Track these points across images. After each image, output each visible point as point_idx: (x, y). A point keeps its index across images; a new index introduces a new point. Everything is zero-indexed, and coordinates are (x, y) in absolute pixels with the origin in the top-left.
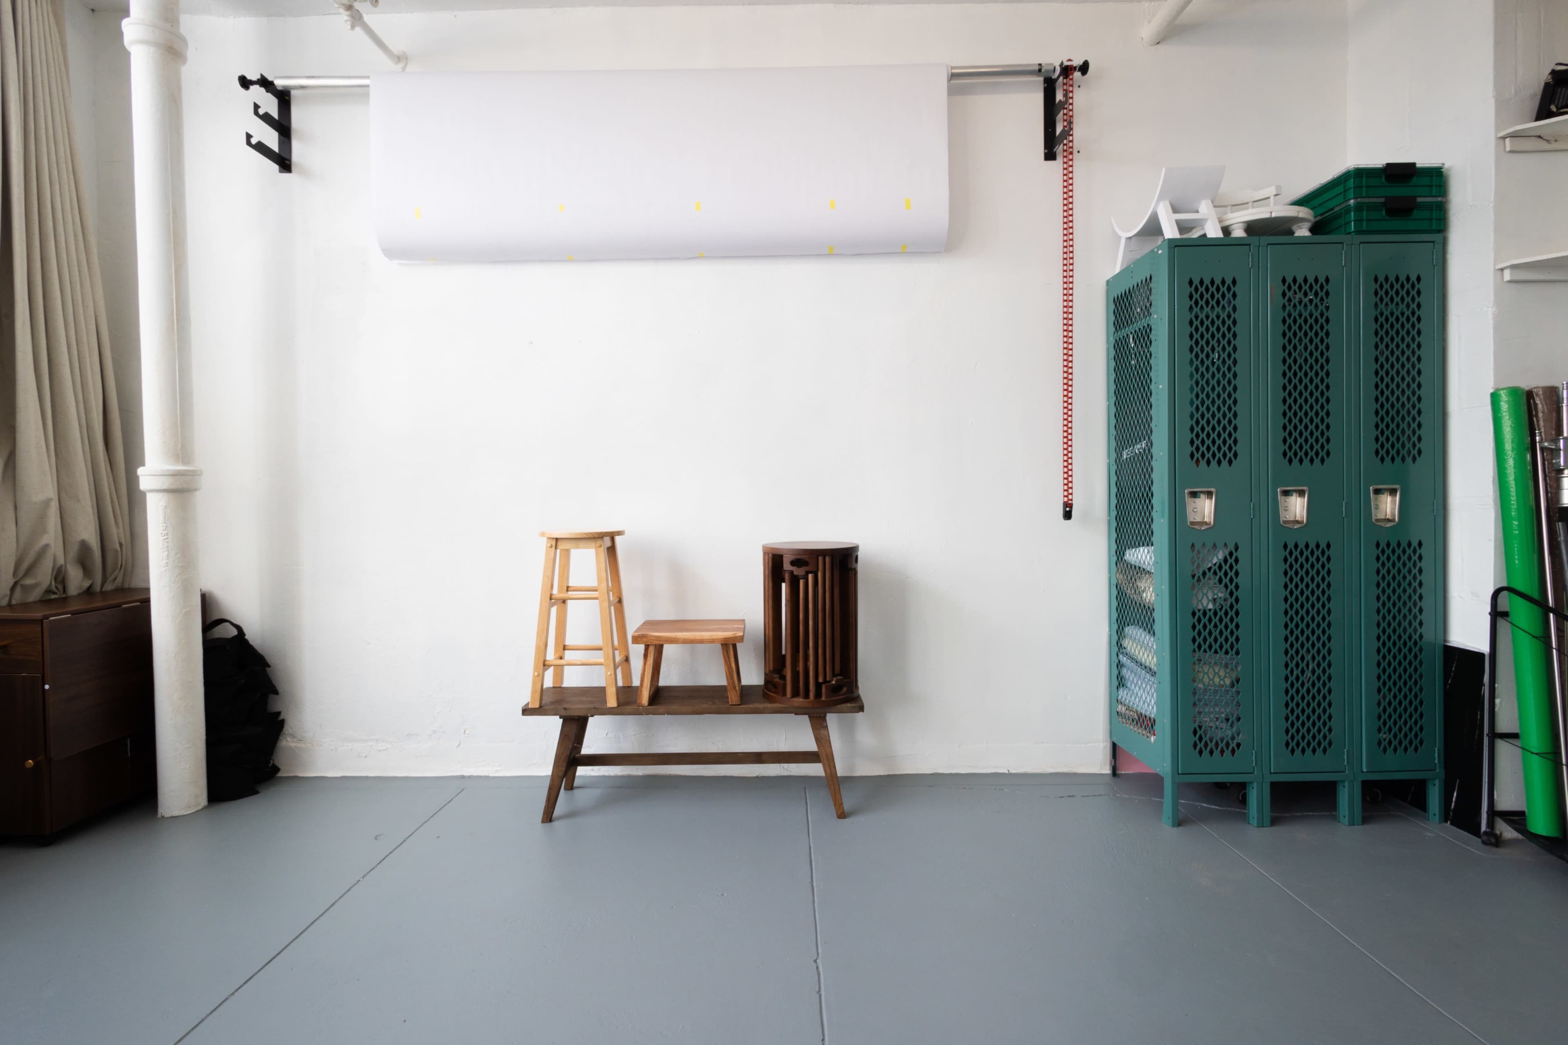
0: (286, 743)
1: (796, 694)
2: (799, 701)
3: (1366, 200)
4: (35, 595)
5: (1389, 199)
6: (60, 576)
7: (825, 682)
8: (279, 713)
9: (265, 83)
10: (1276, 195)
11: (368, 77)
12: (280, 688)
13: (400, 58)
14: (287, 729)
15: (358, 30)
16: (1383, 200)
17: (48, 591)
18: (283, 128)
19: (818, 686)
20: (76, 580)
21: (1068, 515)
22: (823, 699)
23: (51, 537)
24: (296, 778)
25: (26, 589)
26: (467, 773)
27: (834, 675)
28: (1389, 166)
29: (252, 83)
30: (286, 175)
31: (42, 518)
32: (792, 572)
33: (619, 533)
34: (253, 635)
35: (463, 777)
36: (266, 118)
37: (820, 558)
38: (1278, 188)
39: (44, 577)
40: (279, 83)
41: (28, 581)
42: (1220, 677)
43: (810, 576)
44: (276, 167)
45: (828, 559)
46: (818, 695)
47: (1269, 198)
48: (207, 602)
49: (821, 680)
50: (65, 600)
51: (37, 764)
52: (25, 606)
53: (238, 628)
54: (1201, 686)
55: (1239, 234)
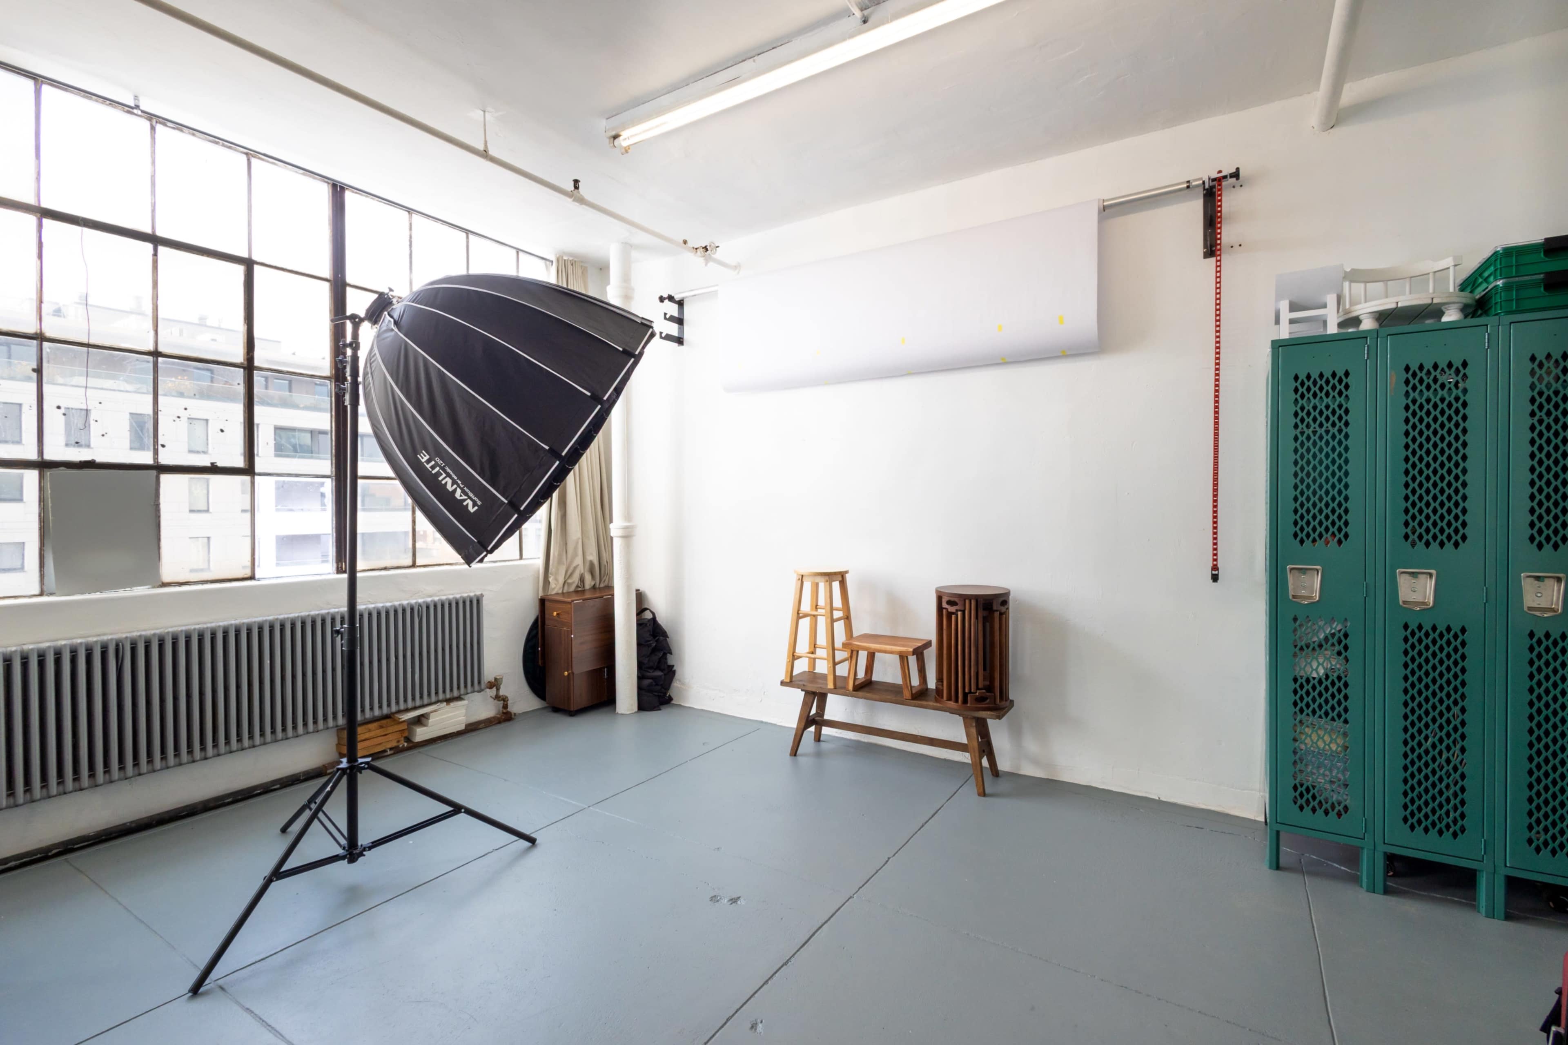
0: (675, 684)
1: (949, 699)
2: (951, 704)
3: (1517, 279)
4: (572, 588)
5: (1548, 275)
6: (582, 579)
7: (970, 692)
8: (673, 666)
9: (671, 298)
10: (1455, 265)
11: (717, 285)
12: (674, 651)
13: (737, 267)
14: (677, 676)
15: (711, 264)
16: (1542, 276)
17: (578, 586)
18: (680, 321)
19: (965, 695)
20: (589, 582)
21: (1215, 578)
22: (969, 705)
23: (579, 561)
24: (680, 705)
25: (569, 584)
26: (764, 720)
27: (978, 688)
28: (1548, 240)
29: (665, 299)
30: (681, 347)
31: (576, 548)
32: (946, 609)
34: (660, 620)
35: (762, 722)
36: (672, 319)
37: (967, 602)
38: (1455, 258)
39: (575, 579)
40: (677, 297)
41: (570, 581)
42: (1324, 742)
43: (959, 613)
44: (676, 345)
45: (973, 602)
46: (965, 701)
47: (1448, 268)
48: (640, 597)
49: (967, 691)
50: (583, 591)
51: (569, 674)
52: (568, 593)
53: (653, 614)
54: (1303, 747)
55: (1367, 324)
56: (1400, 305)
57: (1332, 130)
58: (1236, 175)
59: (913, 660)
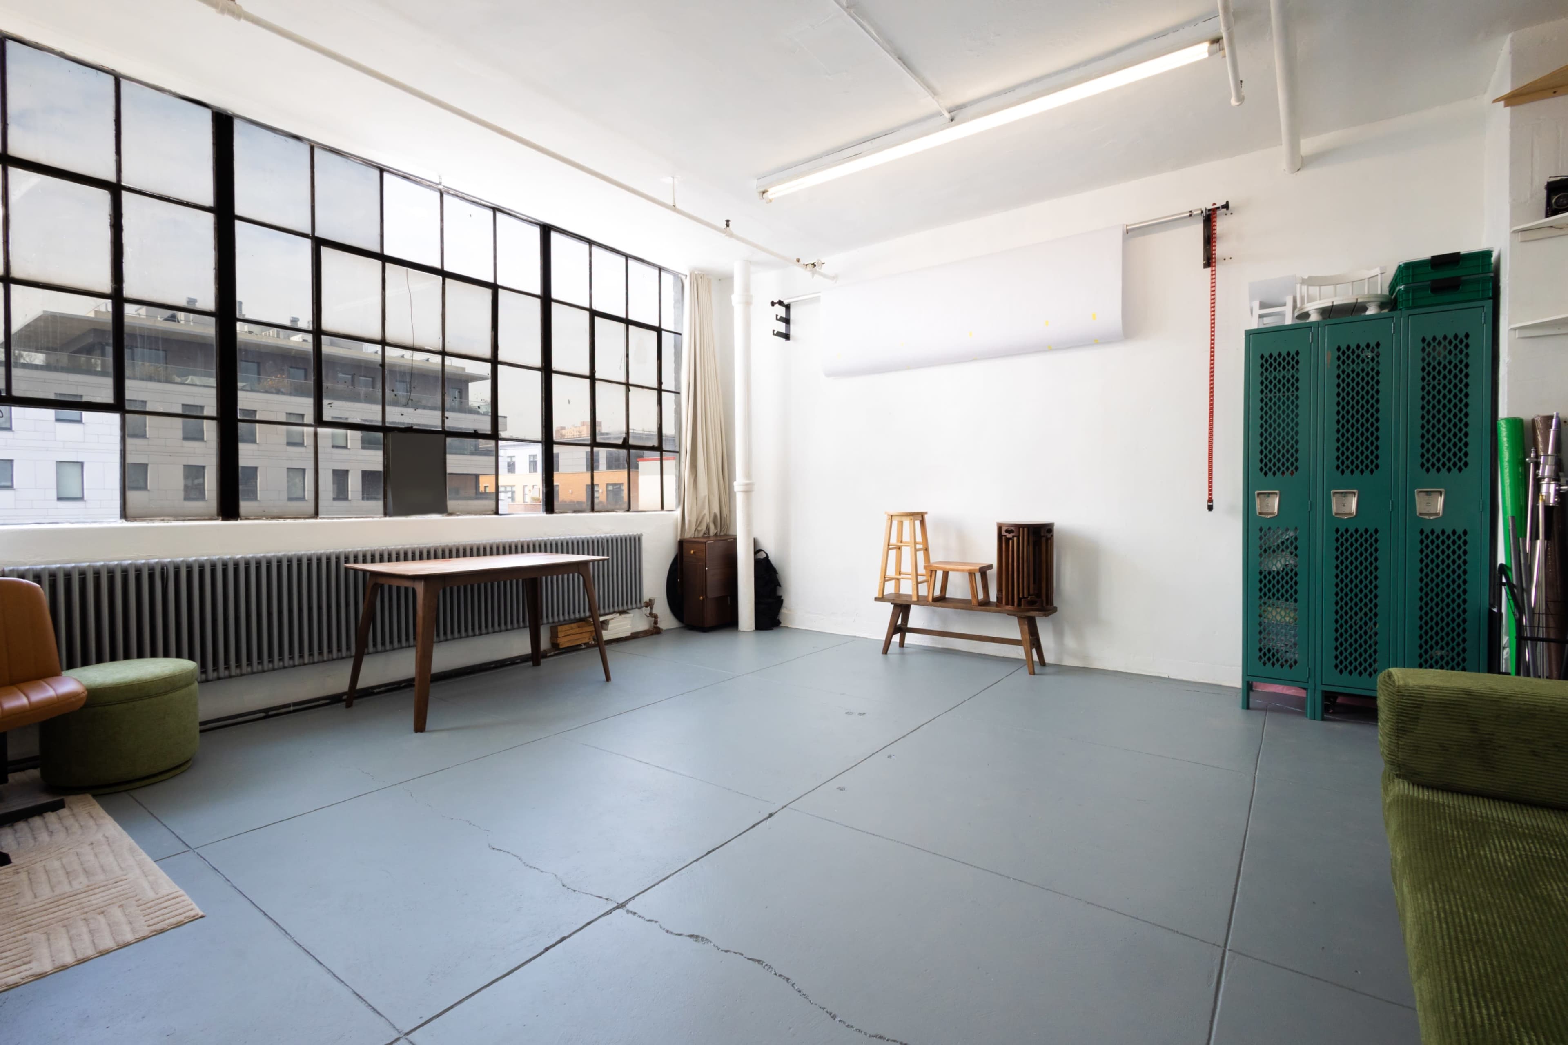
0: (783, 611)
1: (1007, 604)
2: (1009, 607)
3: (1412, 285)
4: (701, 534)
5: (1434, 281)
6: (708, 528)
7: (1023, 597)
8: (781, 597)
9: (781, 303)
10: (1382, 274)
11: (820, 292)
12: (782, 584)
13: (834, 278)
14: (785, 604)
15: (816, 276)
16: (1429, 283)
17: (705, 534)
18: (787, 321)
19: (1020, 600)
20: (713, 531)
21: (1210, 508)
22: (1022, 607)
23: (706, 511)
24: (787, 627)
25: (699, 532)
26: (857, 635)
27: (1029, 594)
28: (1433, 258)
29: (775, 303)
30: (788, 342)
31: (704, 502)
32: (1005, 536)
33: (926, 513)
34: (772, 558)
35: (855, 637)
36: (781, 319)
37: (1021, 529)
38: (1381, 268)
39: (703, 528)
40: (786, 302)
41: (699, 529)
42: (1281, 615)
43: (1015, 539)
44: (784, 339)
45: (1025, 529)
46: (1019, 605)
47: (1377, 275)
48: (756, 542)
49: (1021, 596)
50: (709, 537)
51: (703, 599)
52: (698, 538)
53: (766, 554)
54: (1266, 621)
55: (1314, 317)
56: (1335, 304)
57: (1299, 172)
58: (1226, 206)
59: (978, 576)
